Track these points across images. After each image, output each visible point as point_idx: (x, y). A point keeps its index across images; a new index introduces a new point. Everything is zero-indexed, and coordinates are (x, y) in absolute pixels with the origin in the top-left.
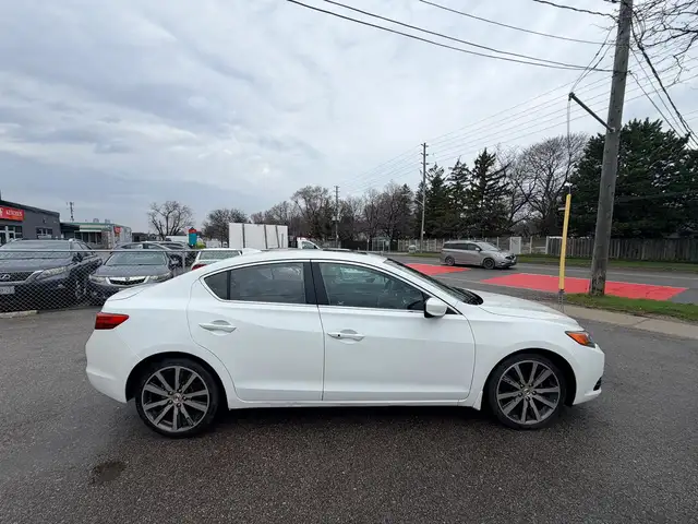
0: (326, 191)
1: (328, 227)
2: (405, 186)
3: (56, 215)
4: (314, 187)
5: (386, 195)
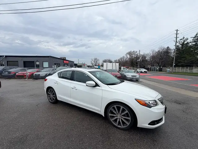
0: (136, 52)
1: (136, 63)
2: (168, 47)
3: (74, 62)
4: (132, 51)
5: (159, 51)
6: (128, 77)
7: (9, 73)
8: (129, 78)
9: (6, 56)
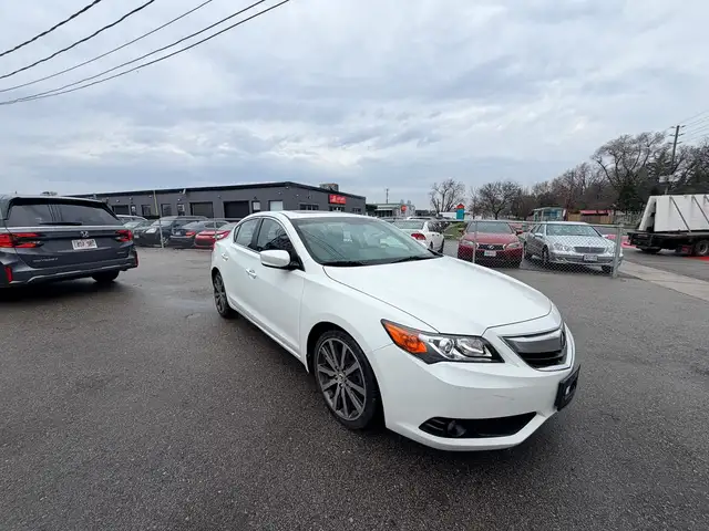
3: (364, 199)
4: (635, 135)
6: (556, 251)
7: (184, 232)
8: (560, 257)
9: (188, 190)
